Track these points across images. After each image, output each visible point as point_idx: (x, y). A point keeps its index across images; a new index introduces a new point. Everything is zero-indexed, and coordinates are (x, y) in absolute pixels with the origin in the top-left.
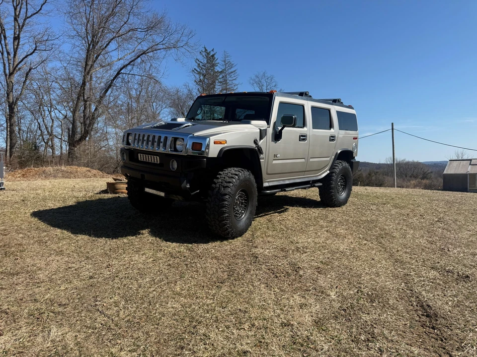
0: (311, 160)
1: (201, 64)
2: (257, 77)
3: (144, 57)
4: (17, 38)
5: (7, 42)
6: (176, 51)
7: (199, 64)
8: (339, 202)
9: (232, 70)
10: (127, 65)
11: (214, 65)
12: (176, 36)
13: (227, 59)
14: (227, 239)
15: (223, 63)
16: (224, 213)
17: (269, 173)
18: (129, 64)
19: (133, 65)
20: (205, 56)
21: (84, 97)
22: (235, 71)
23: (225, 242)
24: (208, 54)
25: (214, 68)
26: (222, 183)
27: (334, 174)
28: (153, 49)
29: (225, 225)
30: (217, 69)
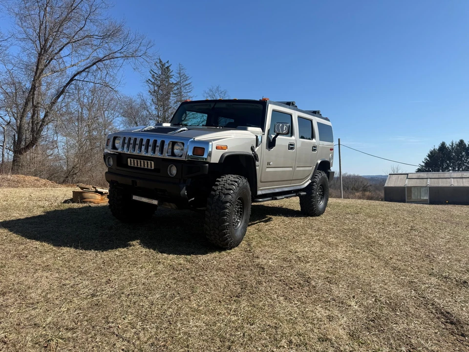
0: (298, 169)
1: (155, 75)
2: (211, 90)
3: (100, 64)
6: (134, 59)
7: (153, 75)
8: (319, 211)
9: (187, 82)
10: (81, 72)
11: (168, 77)
12: (134, 46)
13: (182, 71)
14: (225, 250)
15: (178, 75)
16: (225, 221)
17: (262, 180)
18: (84, 70)
19: (88, 72)
20: (160, 68)
21: (33, 103)
22: (189, 84)
23: (223, 253)
24: (163, 65)
25: (169, 80)
26: (222, 190)
27: (315, 184)
28: (110, 57)
29: (225, 235)
30: (172, 80)
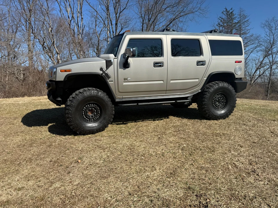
1: (223, 20)
2: (267, 21)
4: (116, 24)
5: (112, 26)
6: (193, 14)
7: (221, 20)
8: (216, 116)
9: (246, 20)
11: (232, 19)
13: (241, 13)
15: (239, 16)
17: (120, 91)
20: (226, 14)
25: (233, 21)
27: (208, 93)
28: (178, 16)
30: (235, 21)
